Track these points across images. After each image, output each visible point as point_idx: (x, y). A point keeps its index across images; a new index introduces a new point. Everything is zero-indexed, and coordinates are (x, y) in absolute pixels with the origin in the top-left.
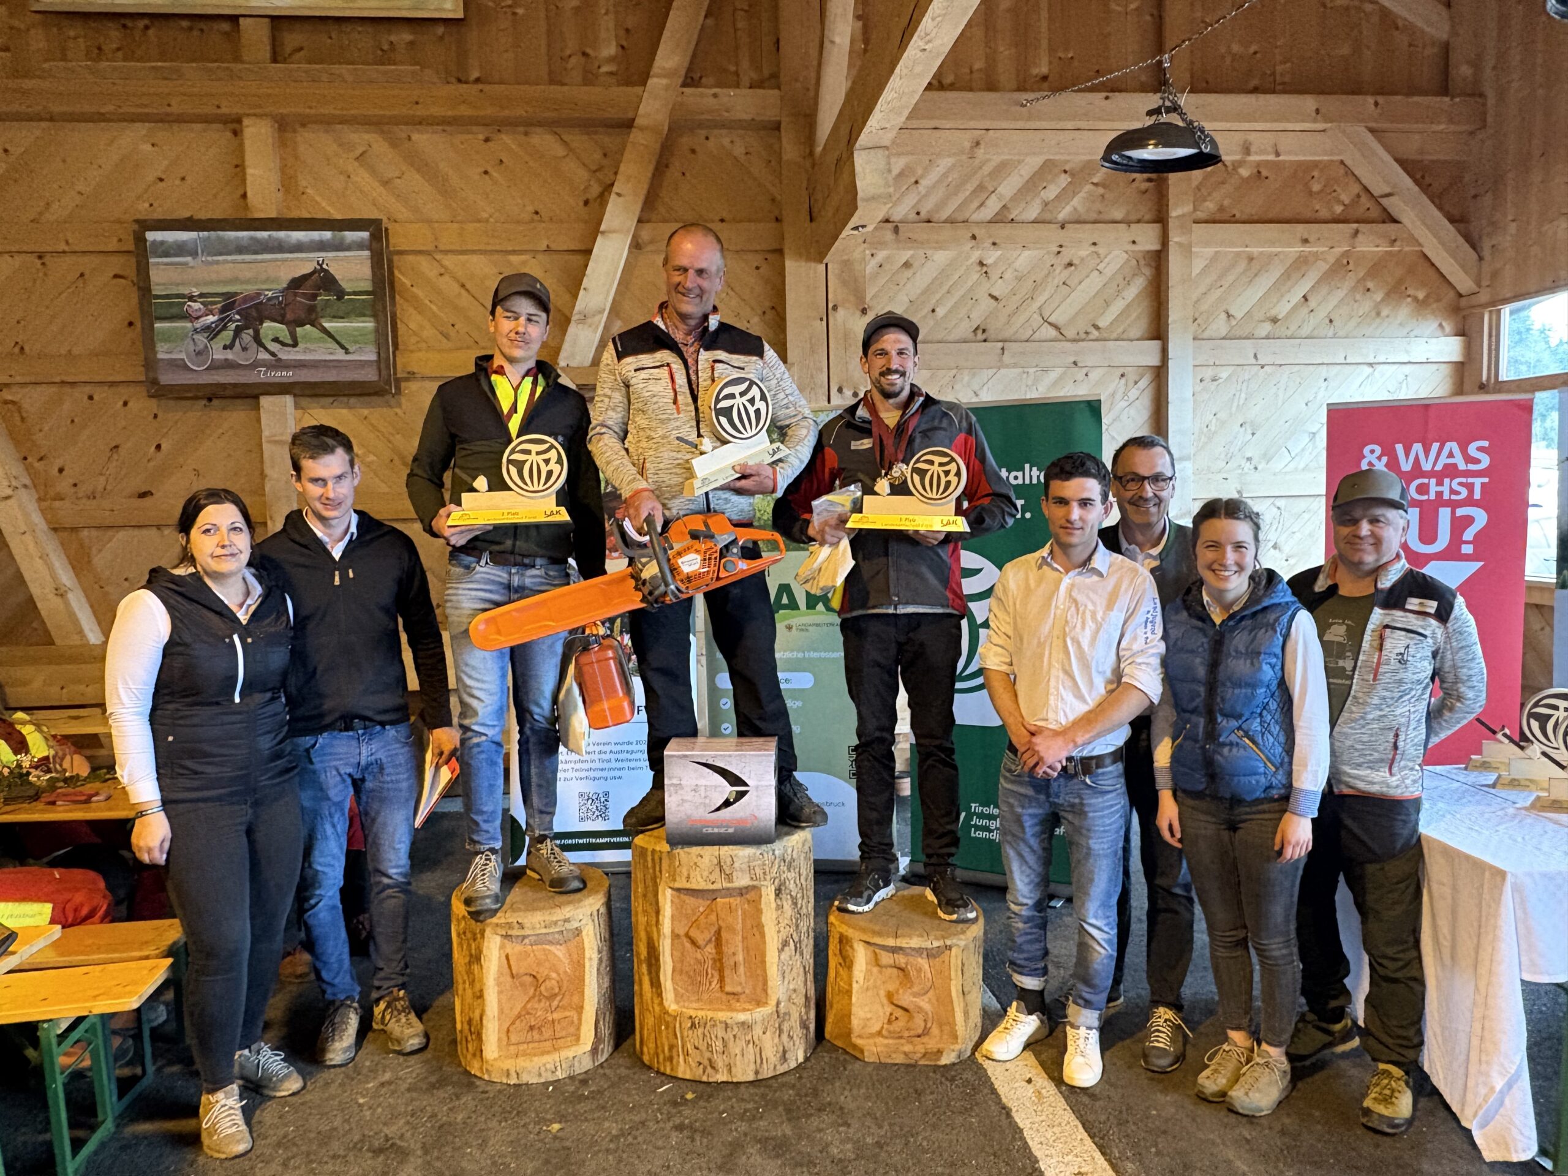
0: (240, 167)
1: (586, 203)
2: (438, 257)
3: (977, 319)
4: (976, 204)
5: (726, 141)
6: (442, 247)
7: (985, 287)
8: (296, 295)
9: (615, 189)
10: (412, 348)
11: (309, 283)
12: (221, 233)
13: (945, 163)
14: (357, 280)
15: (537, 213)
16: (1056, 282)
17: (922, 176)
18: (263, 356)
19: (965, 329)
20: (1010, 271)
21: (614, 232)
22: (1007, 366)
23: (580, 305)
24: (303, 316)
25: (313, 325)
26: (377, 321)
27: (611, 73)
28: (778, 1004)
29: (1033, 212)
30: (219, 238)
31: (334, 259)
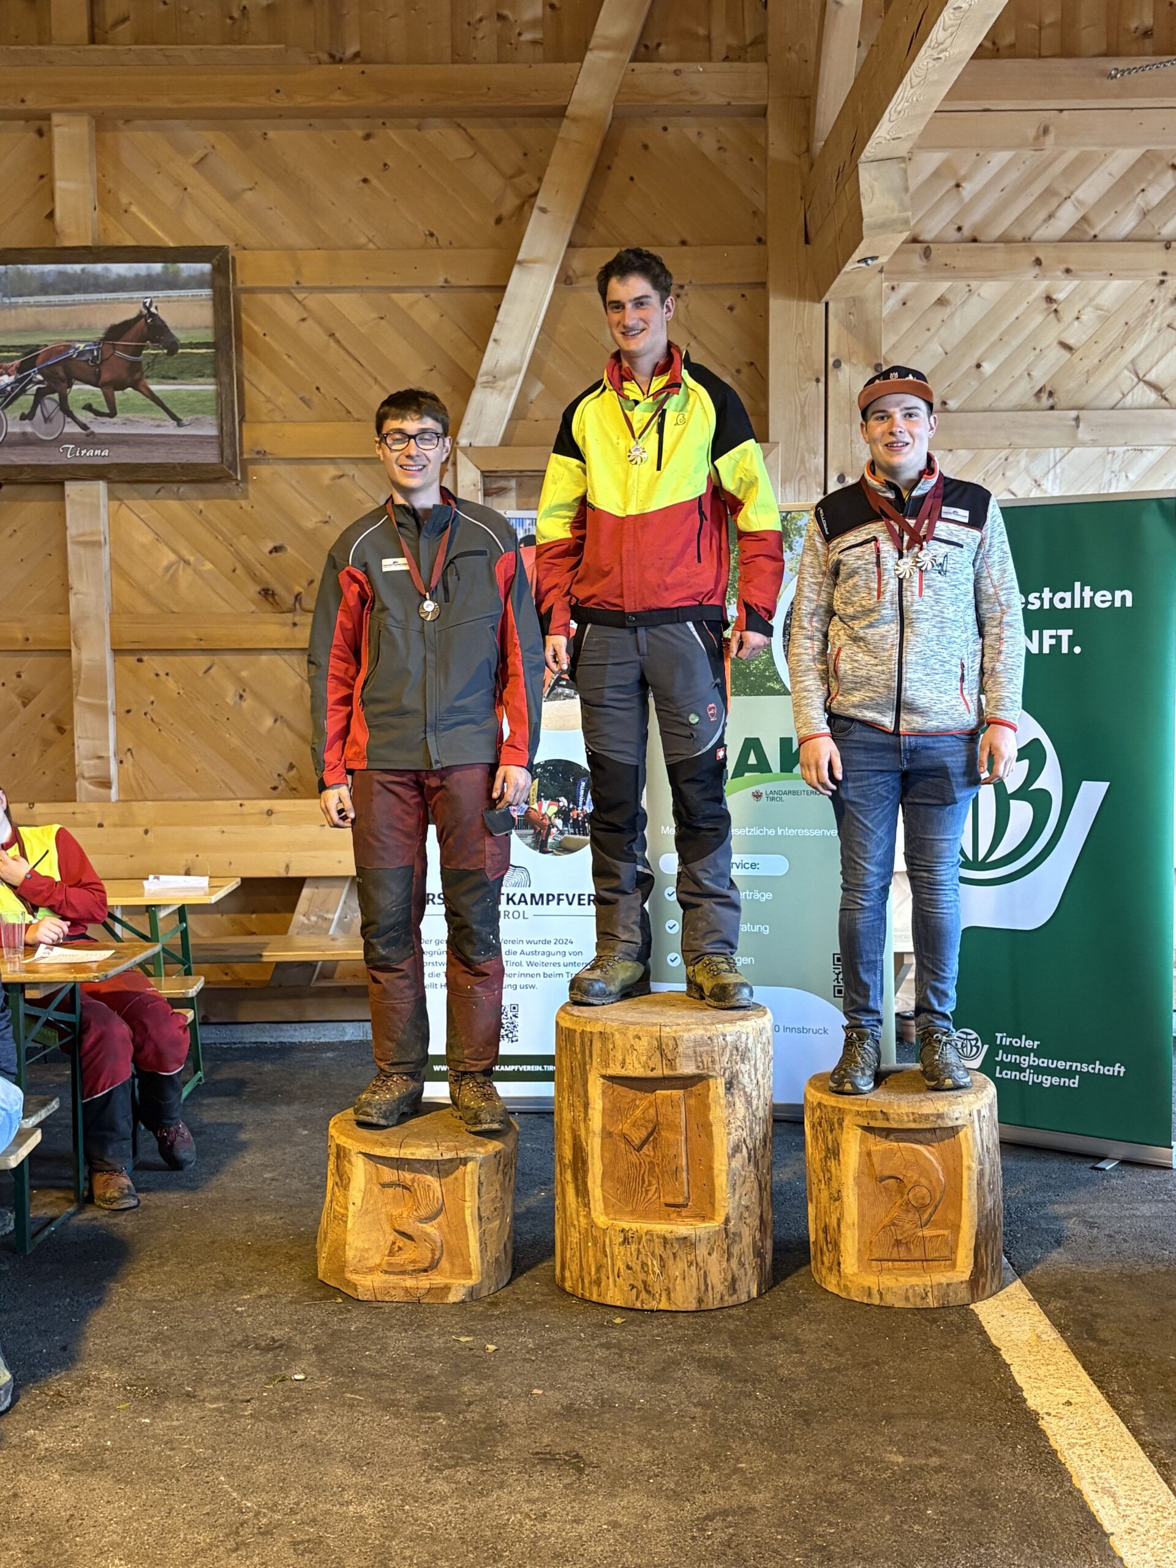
0: (46, 179)
1: (499, 221)
2: (300, 296)
3: (1040, 378)
4: (1043, 215)
5: (691, 133)
6: (305, 283)
7: (1053, 333)
8: (114, 347)
9: (540, 202)
10: (265, 418)
11: (133, 332)
12: (20, 266)
13: (1001, 158)
14: (194, 328)
15: (432, 235)
16: (1156, 324)
17: (965, 178)
18: (72, 428)
19: (1022, 392)
20: (1089, 309)
21: (534, 261)
22: (1083, 444)
23: (488, 362)
24: (125, 375)
25: (136, 388)
26: (219, 383)
27: (535, 42)
28: (727, 1220)
29: (1127, 224)
30: (19, 273)
31: (169, 299)
